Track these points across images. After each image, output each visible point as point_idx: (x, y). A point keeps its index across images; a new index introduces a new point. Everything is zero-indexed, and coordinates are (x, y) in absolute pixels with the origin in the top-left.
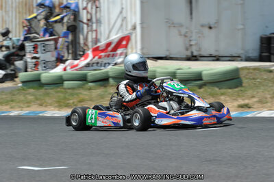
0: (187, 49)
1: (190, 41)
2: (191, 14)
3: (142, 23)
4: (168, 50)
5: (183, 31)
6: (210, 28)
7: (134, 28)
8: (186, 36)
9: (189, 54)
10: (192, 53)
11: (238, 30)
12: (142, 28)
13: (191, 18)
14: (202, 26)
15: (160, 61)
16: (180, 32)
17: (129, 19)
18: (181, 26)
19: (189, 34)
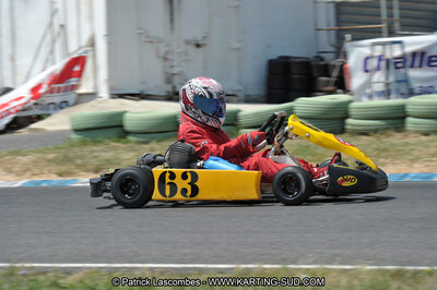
0: (169, 81)
1: (173, 67)
2: (172, 21)
3: (110, 35)
4: (142, 83)
5: (163, 50)
6: (198, 46)
7: (92, 43)
8: (166, 59)
9: (169, 88)
10: (174, 87)
11: (234, 50)
12: (111, 44)
13: (172, 29)
14: (188, 42)
18: (160, 41)
19: (169, 56)
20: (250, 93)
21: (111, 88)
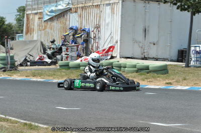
0: (142, 54)
1: (144, 50)
2: (145, 37)
3: (120, 40)
4: (133, 54)
5: (141, 45)
6: (154, 44)
7: (117, 42)
9: (143, 56)
10: (145, 56)
11: (168, 46)
12: (121, 42)
13: (145, 39)
14: (150, 43)
15: (128, 59)
16: (139, 46)
17: (114, 37)
18: (140, 42)
19: (143, 47)
20: (173, 59)
21: (120, 55)
